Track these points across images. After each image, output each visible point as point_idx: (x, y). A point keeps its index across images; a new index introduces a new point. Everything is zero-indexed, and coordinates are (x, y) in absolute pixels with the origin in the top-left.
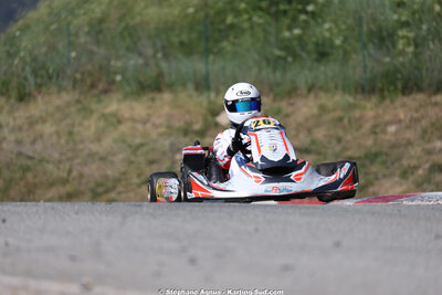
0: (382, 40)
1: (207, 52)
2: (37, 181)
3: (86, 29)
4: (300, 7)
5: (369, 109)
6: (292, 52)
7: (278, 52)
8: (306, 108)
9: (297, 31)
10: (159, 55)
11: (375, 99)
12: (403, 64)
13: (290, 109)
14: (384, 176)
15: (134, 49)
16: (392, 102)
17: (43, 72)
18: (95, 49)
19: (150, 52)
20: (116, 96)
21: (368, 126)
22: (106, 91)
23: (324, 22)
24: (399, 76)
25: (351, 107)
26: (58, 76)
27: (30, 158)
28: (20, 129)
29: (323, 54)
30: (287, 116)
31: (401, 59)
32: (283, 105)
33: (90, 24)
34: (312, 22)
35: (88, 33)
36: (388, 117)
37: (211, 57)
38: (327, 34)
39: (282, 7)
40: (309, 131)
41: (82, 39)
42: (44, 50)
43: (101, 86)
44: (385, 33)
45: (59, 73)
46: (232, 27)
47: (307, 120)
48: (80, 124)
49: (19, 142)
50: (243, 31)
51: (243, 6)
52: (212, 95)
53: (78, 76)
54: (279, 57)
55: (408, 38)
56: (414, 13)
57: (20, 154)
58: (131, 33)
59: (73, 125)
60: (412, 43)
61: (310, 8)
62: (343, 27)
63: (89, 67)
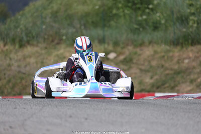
0: (182, 21)
1: (104, 26)
2: (27, 84)
3: (50, 15)
4: (146, 6)
5: (176, 52)
6: (142, 26)
7: (136, 26)
8: (148, 52)
9: (144, 17)
10: (83, 27)
11: (179, 48)
12: (192, 32)
13: (141, 52)
14: (183, 82)
15: (71, 25)
16: (187, 49)
17: (30, 35)
18: (54, 25)
19: (78, 26)
20: (63, 46)
21: (176, 60)
22: (58, 44)
23: (157, 13)
24: (190, 37)
25: (168, 51)
26: (37, 37)
27: (24, 74)
28: (20, 60)
29: (156, 27)
30: (140, 55)
31: (191, 30)
32: (138, 50)
33: (52, 13)
34: (151, 13)
35: (51, 18)
36: (185, 56)
37: (106, 29)
38: (158, 19)
39: (138, 6)
40: (149, 62)
41: (48, 20)
42: (31, 25)
43: (56, 41)
44: (184, 18)
45: (38, 35)
46: (115, 15)
47: (148, 57)
48: (47, 58)
49: (19, 66)
50: (120, 17)
51: (120, 5)
52: (106, 46)
53: (46, 37)
54: (136, 29)
55: (194, 20)
56: (197, 9)
57: (19, 72)
58: (70, 17)
59: (43, 59)
60: (196, 22)
61: (151, 6)
62: (165, 15)
63: (51, 33)
